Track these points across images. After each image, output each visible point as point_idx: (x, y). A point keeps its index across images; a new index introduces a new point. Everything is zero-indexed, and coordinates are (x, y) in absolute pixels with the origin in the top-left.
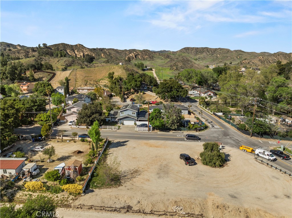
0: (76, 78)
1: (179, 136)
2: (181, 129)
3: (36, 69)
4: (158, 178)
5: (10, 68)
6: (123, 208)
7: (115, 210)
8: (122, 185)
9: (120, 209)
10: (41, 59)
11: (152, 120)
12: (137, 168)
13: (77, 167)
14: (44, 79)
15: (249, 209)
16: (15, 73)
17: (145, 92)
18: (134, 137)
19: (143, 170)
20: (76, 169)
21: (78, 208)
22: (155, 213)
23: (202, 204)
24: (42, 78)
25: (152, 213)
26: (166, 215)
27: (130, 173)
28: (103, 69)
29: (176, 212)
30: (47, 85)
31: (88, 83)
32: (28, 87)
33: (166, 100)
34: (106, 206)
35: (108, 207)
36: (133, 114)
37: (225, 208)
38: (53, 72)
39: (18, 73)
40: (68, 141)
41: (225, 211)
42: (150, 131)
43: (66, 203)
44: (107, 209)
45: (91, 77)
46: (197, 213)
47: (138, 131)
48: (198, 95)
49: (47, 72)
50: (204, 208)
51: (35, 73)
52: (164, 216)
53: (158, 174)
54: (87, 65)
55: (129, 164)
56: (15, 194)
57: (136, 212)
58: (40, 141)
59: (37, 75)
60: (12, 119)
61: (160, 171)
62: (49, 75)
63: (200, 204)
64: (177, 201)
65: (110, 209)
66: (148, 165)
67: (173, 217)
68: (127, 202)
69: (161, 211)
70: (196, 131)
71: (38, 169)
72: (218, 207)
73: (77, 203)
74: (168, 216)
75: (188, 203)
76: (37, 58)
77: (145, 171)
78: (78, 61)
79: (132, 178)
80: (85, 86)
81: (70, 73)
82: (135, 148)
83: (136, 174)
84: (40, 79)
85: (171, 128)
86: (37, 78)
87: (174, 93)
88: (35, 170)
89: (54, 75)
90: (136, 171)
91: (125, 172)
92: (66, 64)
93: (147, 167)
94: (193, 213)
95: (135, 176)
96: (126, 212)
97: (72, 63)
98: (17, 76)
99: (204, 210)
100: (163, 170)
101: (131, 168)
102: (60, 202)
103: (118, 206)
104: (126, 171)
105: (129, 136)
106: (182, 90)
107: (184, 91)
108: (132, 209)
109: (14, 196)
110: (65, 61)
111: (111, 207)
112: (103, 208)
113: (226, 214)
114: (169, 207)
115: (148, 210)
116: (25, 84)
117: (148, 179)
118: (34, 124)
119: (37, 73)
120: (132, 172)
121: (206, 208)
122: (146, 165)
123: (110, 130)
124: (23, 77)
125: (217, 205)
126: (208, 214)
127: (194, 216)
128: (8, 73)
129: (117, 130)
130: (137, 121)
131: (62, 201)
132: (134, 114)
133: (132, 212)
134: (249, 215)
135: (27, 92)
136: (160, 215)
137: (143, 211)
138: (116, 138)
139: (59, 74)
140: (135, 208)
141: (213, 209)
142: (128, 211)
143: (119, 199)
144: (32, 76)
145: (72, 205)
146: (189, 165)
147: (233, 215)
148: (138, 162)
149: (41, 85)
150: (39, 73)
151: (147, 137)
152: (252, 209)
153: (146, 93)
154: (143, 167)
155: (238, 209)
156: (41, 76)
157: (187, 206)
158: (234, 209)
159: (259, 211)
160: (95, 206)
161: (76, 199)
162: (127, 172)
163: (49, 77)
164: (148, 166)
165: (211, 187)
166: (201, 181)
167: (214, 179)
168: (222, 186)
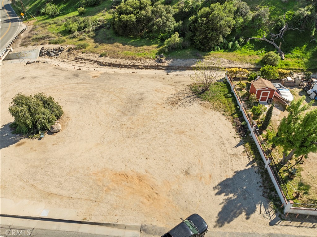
4: (143, 93)
8: (188, 87)
12: (174, 108)
19: (164, 106)
27: (183, 101)
53: (142, 99)
55: (187, 118)
61: (139, 103)
66: (155, 114)
77: (161, 103)
79: (178, 94)
83: (173, 99)
90: (173, 103)
91: (190, 102)
93: (158, 111)
95: (175, 96)
100: (134, 104)
101: (183, 109)
104: (189, 104)
117: (156, 93)
120: (180, 103)
122: (158, 114)
148: (173, 121)
154: (163, 110)
162: (187, 103)
164: (156, 112)
165: (88, 84)
166: (93, 90)
167: (74, 92)
168: (74, 85)
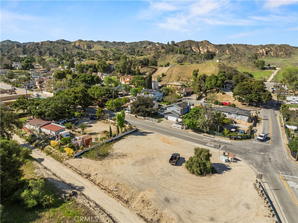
0: (172, 73)
1: (206, 139)
2: (215, 134)
3: (143, 64)
4: (132, 165)
5: (123, 63)
6: (86, 174)
7: (81, 174)
8: (103, 160)
9: (84, 174)
10: (159, 55)
11: (186, 118)
12: (128, 154)
13: (85, 139)
14: (147, 74)
15: (164, 214)
16: (126, 67)
17: (225, 92)
18: (163, 131)
20: (83, 141)
21: (65, 165)
22: (101, 186)
23: (134, 194)
24: (146, 72)
25: (98, 185)
26: (106, 190)
28: (199, 66)
29: (113, 191)
30: (141, 78)
31: (180, 79)
32: (131, 79)
33: (244, 103)
34: (78, 170)
35: (79, 171)
36: (177, 110)
37: (148, 205)
38: (156, 67)
39: (128, 67)
40: (110, 123)
41: (146, 206)
42: (183, 130)
43: (62, 160)
44: (78, 172)
45: (186, 73)
46: (125, 199)
47: (173, 127)
48: (295, 103)
49: (151, 68)
50: (133, 197)
51: (142, 67)
52: (104, 190)
53: (136, 162)
54: (198, 62)
55: (128, 149)
56: (46, 146)
57: (91, 180)
58: (94, 120)
59: (143, 69)
60: (79, 100)
61: (141, 161)
62: (151, 70)
63: (133, 193)
64: (120, 183)
65: (79, 172)
67: (109, 194)
68: (91, 172)
69: (105, 186)
70: (231, 139)
71: (69, 136)
72: (143, 201)
73: (67, 161)
74: (106, 192)
75: (125, 188)
76: (155, 55)
77: (131, 157)
78: (190, 58)
79: (115, 158)
80: (177, 82)
81: (169, 69)
82: (150, 139)
83: (121, 157)
84: (144, 73)
85: (203, 129)
86: (142, 72)
87: (252, 96)
88: (67, 136)
89: (156, 70)
90: (124, 155)
91: (116, 153)
92: (178, 61)
93: (136, 155)
94: (123, 197)
95: (118, 158)
96: (86, 178)
97: (184, 60)
98: (127, 70)
99: (133, 199)
100: (144, 161)
101: (124, 152)
102: (60, 158)
103: (84, 172)
105: (159, 130)
106: (263, 93)
107: (265, 95)
108: (90, 178)
109: (45, 147)
110: (178, 58)
111: (80, 171)
112: (76, 170)
113: (144, 210)
114: (111, 186)
115: (97, 182)
116: (128, 77)
117: (124, 163)
118: (104, 108)
119: (143, 68)
120: (121, 155)
121: (135, 198)
122: (138, 154)
123: (151, 121)
124: (132, 71)
125: (144, 199)
126: (132, 203)
127: (122, 200)
128: (121, 67)
129: (156, 123)
130: (179, 118)
131: (61, 158)
132: (179, 111)
133: (89, 180)
134: (161, 219)
135: (129, 83)
136: (102, 189)
137: (95, 181)
138: (145, 129)
139: (160, 70)
140: (92, 178)
141: (138, 201)
142: (87, 178)
143: (89, 168)
144: (139, 70)
145: (64, 162)
146: (172, 165)
147: (149, 213)
148: (135, 150)
149: (137, 78)
150: (144, 68)
151: (173, 134)
152: (168, 215)
153: (226, 94)
154: (134, 154)
155: (157, 210)
156: (145, 71)
157: (123, 191)
158: (154, 209)
159: (172, 221)
160: (73, 167)
161: (68, 159)
162: (118, 154)
163: (151, 72)
165: (161, 186)
166: (160, 179)
167: (175, 182)
168: (172, 189)
